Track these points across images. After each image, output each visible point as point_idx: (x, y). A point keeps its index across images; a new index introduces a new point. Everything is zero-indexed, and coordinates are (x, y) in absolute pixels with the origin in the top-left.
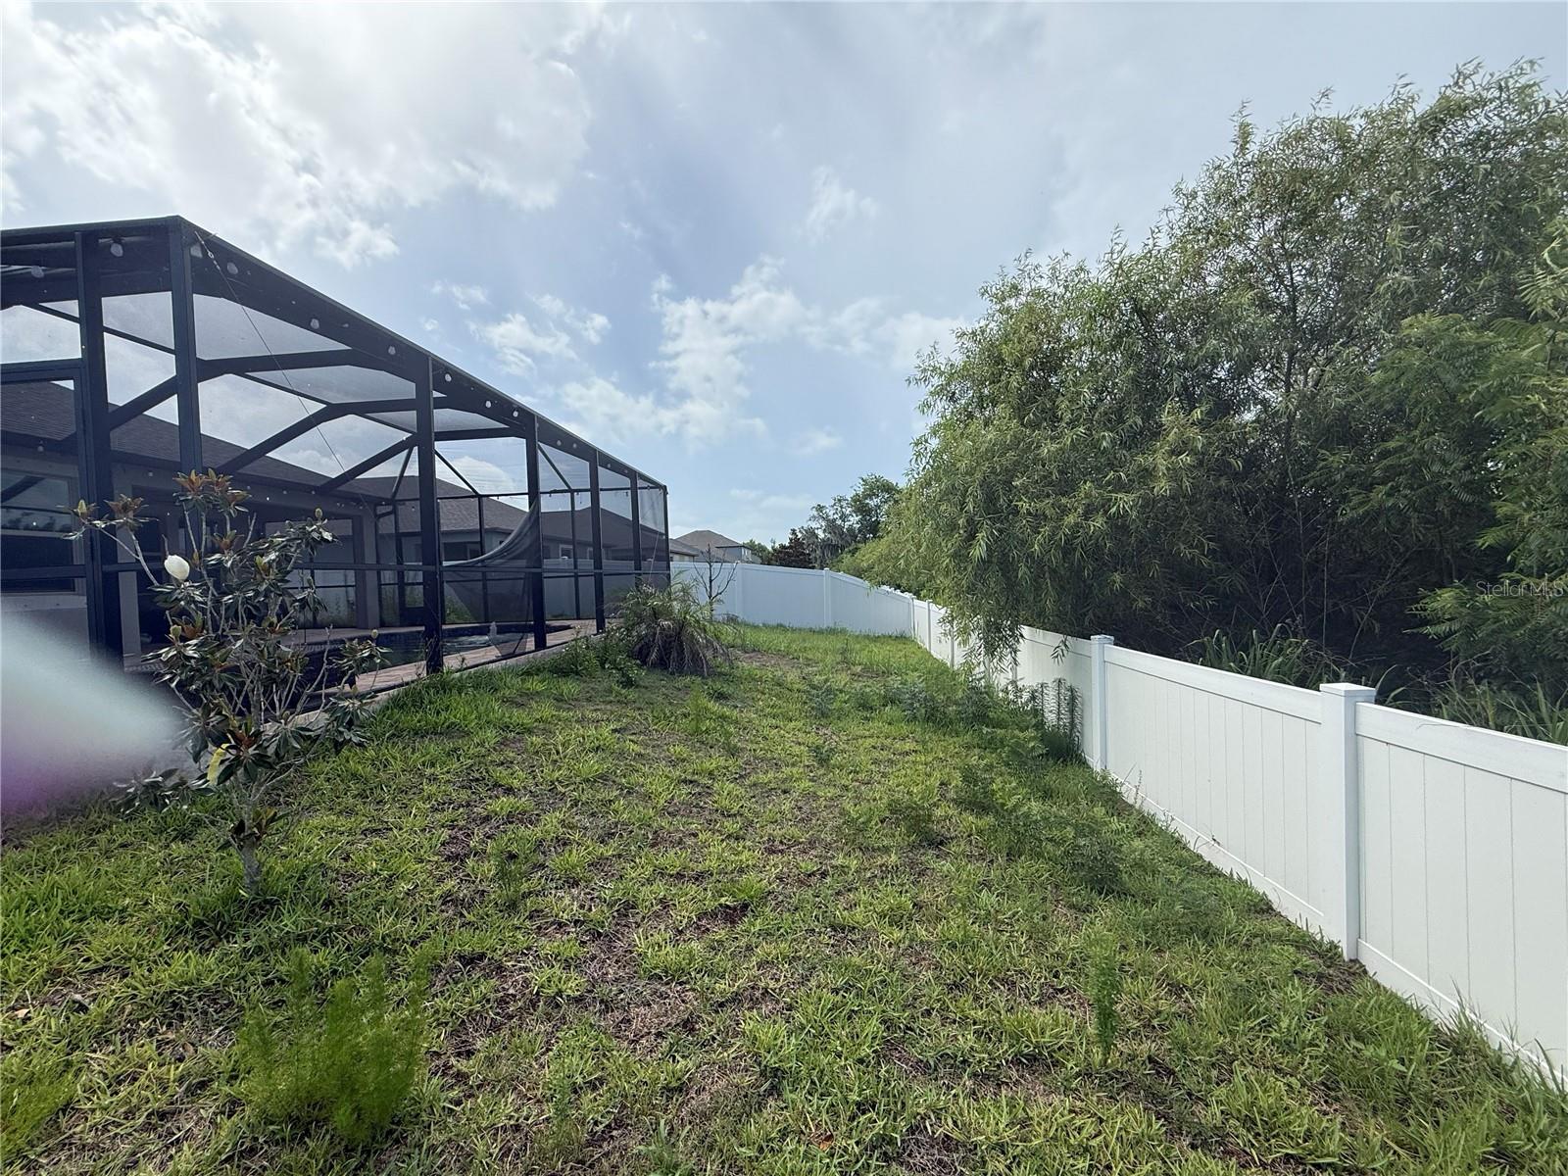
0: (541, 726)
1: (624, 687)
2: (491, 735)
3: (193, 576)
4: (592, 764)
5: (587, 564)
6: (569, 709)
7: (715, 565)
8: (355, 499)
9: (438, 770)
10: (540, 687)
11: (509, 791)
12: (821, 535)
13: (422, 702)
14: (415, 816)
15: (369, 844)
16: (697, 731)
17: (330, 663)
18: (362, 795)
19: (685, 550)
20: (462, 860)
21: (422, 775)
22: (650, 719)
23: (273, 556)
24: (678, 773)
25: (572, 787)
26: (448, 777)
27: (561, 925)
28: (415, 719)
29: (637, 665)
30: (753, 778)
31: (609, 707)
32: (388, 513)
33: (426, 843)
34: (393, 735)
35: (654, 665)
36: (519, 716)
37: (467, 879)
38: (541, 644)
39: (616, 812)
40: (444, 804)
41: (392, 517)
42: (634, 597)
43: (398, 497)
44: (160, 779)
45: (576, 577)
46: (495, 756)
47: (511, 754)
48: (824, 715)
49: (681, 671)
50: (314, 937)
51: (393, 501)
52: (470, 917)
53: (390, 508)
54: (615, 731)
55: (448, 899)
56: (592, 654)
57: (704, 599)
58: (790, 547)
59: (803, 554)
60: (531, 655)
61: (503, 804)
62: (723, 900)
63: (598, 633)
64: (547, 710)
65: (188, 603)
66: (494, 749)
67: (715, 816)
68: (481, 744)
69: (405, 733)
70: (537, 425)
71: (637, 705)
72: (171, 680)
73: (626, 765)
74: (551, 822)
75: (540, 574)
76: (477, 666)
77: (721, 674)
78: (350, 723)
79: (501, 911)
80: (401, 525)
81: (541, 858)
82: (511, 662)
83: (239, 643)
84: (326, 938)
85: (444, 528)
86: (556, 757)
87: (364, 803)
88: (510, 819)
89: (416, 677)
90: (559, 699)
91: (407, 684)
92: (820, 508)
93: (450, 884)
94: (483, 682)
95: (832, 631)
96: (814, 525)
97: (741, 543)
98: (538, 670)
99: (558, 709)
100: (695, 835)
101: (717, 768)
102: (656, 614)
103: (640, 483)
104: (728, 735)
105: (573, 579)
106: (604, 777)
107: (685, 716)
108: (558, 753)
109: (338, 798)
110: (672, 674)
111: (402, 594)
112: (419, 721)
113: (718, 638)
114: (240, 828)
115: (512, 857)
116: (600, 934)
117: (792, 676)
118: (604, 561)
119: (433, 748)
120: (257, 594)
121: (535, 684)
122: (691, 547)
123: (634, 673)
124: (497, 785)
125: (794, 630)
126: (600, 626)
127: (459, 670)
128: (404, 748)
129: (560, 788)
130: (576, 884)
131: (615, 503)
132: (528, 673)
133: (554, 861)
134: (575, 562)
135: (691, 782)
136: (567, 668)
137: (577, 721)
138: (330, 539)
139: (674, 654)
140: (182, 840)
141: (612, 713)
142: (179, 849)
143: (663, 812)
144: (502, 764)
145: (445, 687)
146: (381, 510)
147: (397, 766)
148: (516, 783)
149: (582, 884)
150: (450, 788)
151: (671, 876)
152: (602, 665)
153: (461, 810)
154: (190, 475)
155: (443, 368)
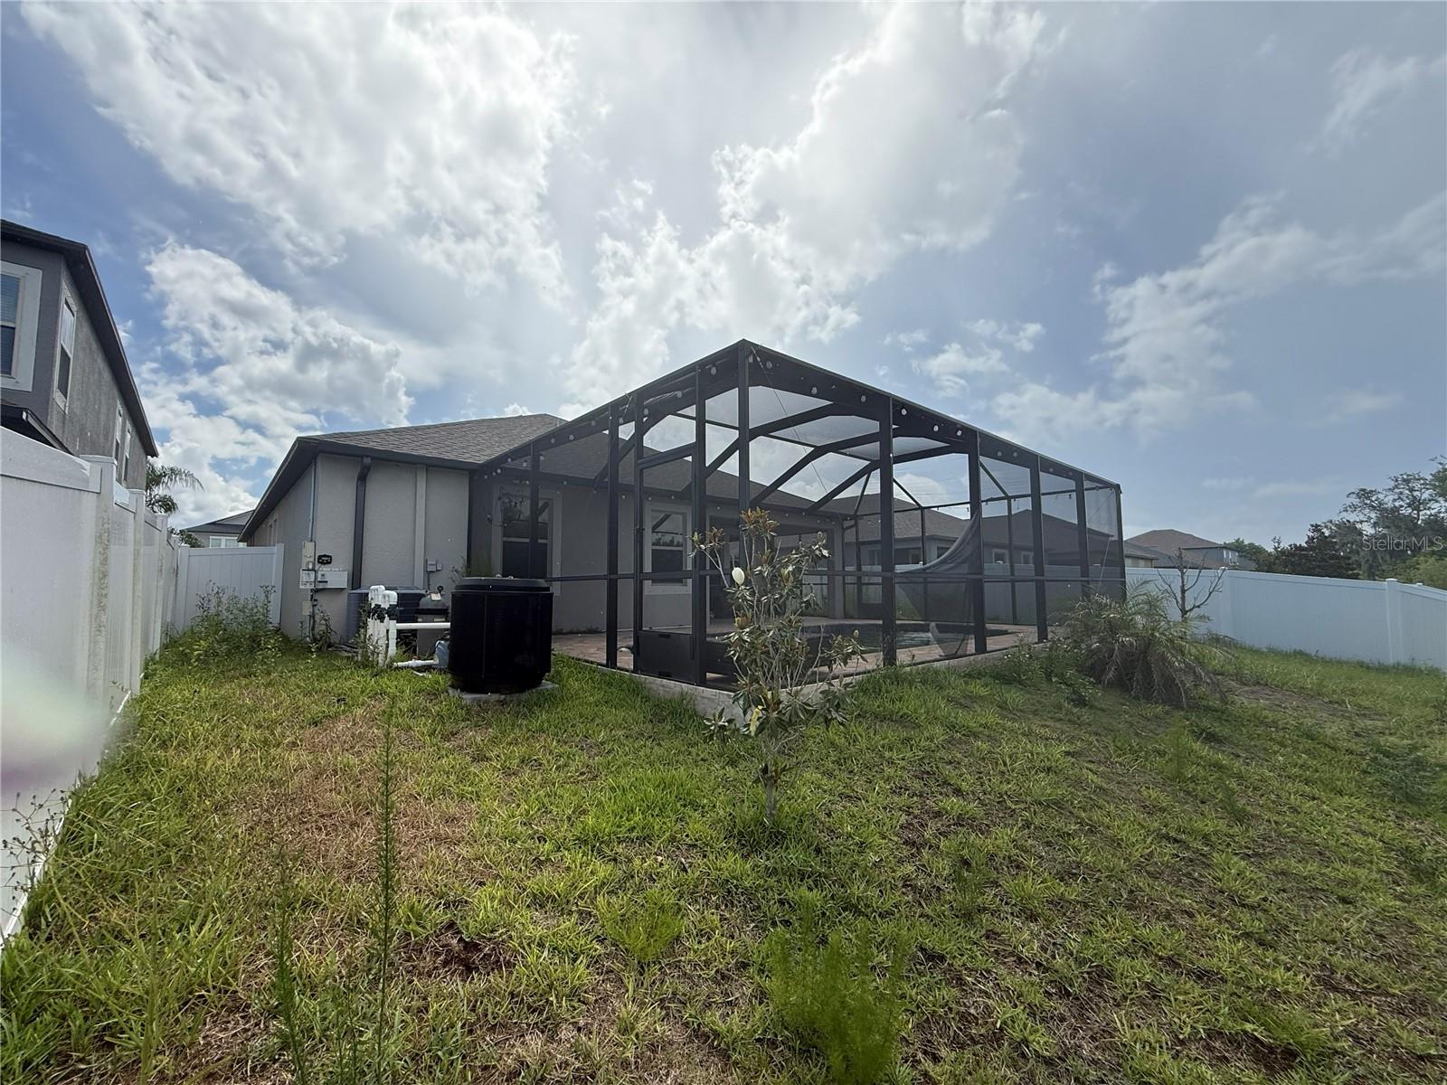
0: (986, 732)
1: (1076, 706)
2: (939, 732)
3: (746, 582)
4: (1042, 786)
5: (1026, 569)
6: (1014, 720)
7: (1189, 572)
8: (831, 517)
9: (895, 756)
10: (983, 692)
11: (958, 792)
12: (1368, 530)
13: (880, 690)
14: (878, 793)
15: (845, 807)
16: (1178, 776)
17: (823, 652)
18: (837, 762)
19: (1139, 553)
20: (918, 848)
21: (882, 757)
22: (1111, 749)
23: (790, 568)
24: (1156, 824)
25: (1022, 806)
26: (903, 763)
27: (1020, 960)
28: (874, 704)
29: (1090, 683)
30: (1279, 863)
31: (1058, 725)
32: (851, 527)
33: (887, 820)
34: (859, 715)
35: (1111, 685)
36: (962, 717)
37: (922, 868)
38: (981, 648)
39: (1077, 850)
40: (901, 788)
41: (854, 529)
42: (1084, 608)
43: (858, 513)
44: (726, 724)
45: (1013, 582)
46: (942, 753)
47: (958, 755)
48: (1410, 799)
49: (1148, 694)
50: (809, 877)
51: (855, 517)
52: (928, 911)
53: (853, 522)
54: (1068, 753)
55: (907, 882)
56: (1036, 665)
57: (1175, 614)
58: (1310, 548)
59: (1338, 557)
60: (972, 658)
61: (952, 803)
62: (1249, 1027)
63: (1040, 641)
64: (991, 717)
65: (743, 601)
66: (943, 747)
67: (1218, 898)
68: (931, 739)
69: (868, 715)
70: (979, 440)
71: (1093, 729)
72: (734, 655)
73: (1084, 796)
74: (1002, 838)
75: (981, 580)
76: (923, 663)
77: (1207, 709)
78: (838, 705)
79: (957, 917)
80: (860, 537)
81: (994, 875)
82: (953, 662)
83: (771, 633)
84: (817, 881)
85: (897, 537)
86: (1003, 768)
87: (840, 770)
88: (960, 821)
89: (876, 667)
90: (1003, 706)
91: (869, 672)
92: (1365, 494)
93: (909, 868)
94: (929, 679)
95: (1410, 671)
96: (1352, 517)
97: (1220, 542)
98: (979, 674)
99: (1003, 717)
100: (1191, 915)
101: (1215, 833)
102: (1113, 628)
103: (1087, 484)
104: (1230, 793)
105: (1010, 584)
106: (1059, 804)
107: (1161, 754)
108: (1005, 764)
109: (822, 760)
110: (1136, 698)
111: (860, 591)
112: (878, 707)
113: (1201, 664)
114: (765, 770)
115: (966, 863)
116: (1068, 994)
117: (1334, 728)
118: (1046, 567)
119: (892, 733)
120: (781, 596)
121: (977, 688)
122: (1146, 550)
123: (1088, 692)
124: (946, 783)
125: (1326, 662)
126: (1042, 636)
127: (910, 665)
128: (868, 729)
129: (1009, 803)
130: (1033, 917)
131: (1059, 508)
132: (970, 675)
133: (1007, 883)
134: (1012, 567)
135: (1176, 841)
136: (1008, 675)
137: (1024, 734)
138: (827, 555)
139: (1138, 676)
140: (731, 765)
141: (1063, 733)
142: (730, 771)
143: (1138, 869)
144: (951, 763)
145: (898, 679)
146: (847, 524)
147: (863, 743)
148: (964, 786)
149: (1041, 921)
150: (905, 775)
151: (1161, 958)
152: (1048, 676)
153: (915, 798)
154: (747, 512)
155: (900, 404)
